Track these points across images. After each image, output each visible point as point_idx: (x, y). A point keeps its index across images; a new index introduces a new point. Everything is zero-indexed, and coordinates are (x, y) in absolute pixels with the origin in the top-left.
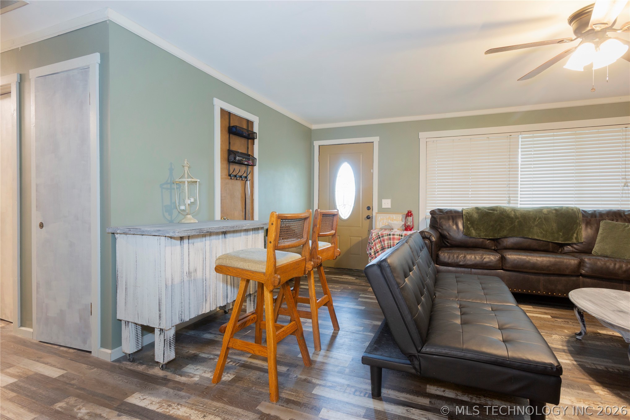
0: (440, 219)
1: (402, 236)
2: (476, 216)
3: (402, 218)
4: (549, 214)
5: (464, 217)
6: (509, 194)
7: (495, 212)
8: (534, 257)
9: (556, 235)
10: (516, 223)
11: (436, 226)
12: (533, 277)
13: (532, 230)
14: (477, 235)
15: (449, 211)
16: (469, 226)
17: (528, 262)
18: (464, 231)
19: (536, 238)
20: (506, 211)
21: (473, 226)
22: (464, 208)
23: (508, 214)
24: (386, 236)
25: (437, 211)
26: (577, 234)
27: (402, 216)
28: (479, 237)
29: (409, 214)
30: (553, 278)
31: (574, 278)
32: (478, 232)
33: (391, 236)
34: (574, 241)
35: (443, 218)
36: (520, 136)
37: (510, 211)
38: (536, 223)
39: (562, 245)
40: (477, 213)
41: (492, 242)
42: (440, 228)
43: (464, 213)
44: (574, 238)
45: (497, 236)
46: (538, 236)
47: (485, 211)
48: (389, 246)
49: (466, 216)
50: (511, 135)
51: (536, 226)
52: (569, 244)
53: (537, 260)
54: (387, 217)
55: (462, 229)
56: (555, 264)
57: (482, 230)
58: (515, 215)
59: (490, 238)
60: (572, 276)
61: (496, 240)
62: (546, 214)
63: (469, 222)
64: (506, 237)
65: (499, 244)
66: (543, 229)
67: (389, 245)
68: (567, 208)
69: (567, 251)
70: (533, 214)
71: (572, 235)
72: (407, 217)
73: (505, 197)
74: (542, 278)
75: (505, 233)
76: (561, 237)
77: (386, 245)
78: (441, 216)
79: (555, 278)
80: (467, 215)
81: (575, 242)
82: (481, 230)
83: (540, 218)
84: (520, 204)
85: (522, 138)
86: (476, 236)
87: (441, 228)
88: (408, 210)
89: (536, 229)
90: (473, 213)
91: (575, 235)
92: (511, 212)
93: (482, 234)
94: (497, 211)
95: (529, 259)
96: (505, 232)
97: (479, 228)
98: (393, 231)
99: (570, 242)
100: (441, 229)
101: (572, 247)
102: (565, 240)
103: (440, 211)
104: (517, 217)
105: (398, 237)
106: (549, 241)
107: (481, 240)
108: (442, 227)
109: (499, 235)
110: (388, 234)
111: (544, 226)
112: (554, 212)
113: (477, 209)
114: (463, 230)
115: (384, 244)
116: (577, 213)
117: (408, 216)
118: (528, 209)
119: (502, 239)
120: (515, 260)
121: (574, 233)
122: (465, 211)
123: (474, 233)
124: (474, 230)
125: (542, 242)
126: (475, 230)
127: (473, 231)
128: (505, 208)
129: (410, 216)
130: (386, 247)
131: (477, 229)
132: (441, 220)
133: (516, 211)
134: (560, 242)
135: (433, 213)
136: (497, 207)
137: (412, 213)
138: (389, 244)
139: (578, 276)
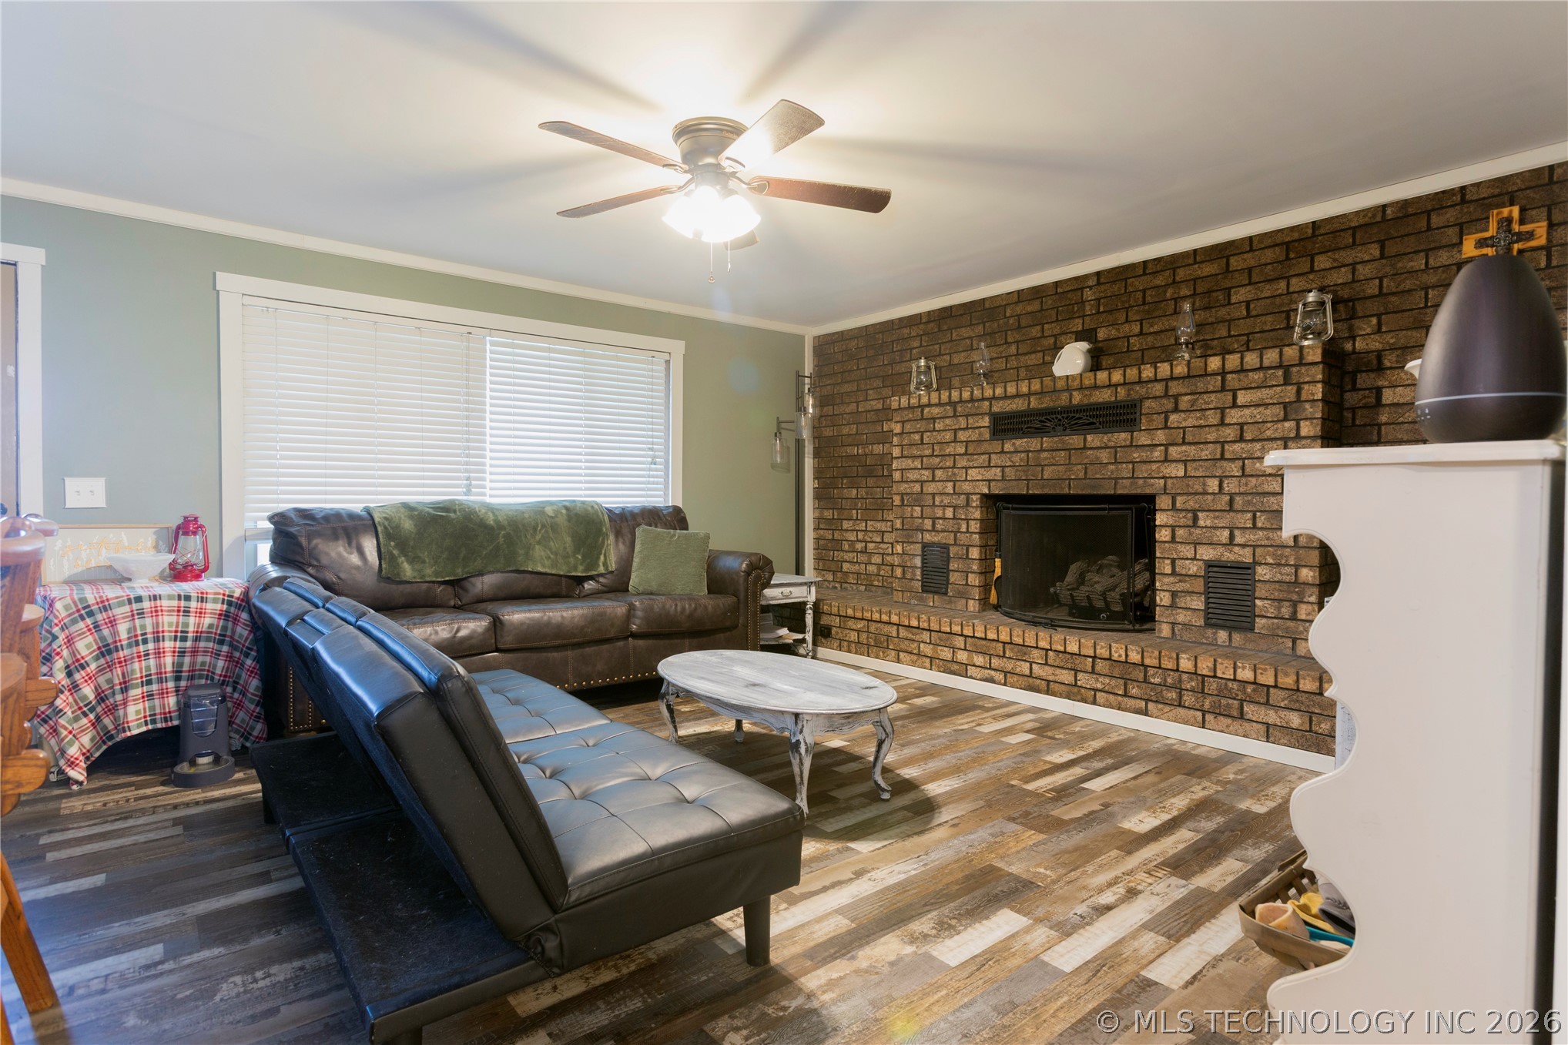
0: (310, 537)
1: (188, 598)
2: (408, 525)
3: (157, 542)
4: (556, 516)
5: (379, 529)
6: (467, 471)
7: (452, 515)
8: (556, 610)
9: (572, 560)
10: (501, 540)
11: (298, 558)
12: (555, 654)
13: (531, 552)
14: (416, 574)
15: (333, 515)
16: (396, 552)
17: (548, 624)
18: (384, 566)
19: (540, 569)
20: (476, 512)
21: (404, 552)
22: (372, 505)
23: (481, 520)
24: (121, 604)
25: (293, 516)
26: (605, 556)
27: (155, 533)
28: (421, 578)
29: (189, 526)
30: (588, 650)
31: (621, 643)
32: (416, 567)
33: (146, 604)
34: (602, 569)
35: (319, 534)
36: (488, 338)
37: (483, 511)
38: (538, 537)
39: (580, 581)
40: (411, 517)
41: (450, 589)
42: (310, 565)
43: (377, 520)
44: (601, 564)
45: (460, 573)
46: (543, 566)
47: (429, 513)
48: (140, 638)
49: (385, 527)
50: (470, 333)
51: (539, 543)
52: (591, 578)
53: (562, 617)
54: (95, 541)
55: (377, 563)
56: (592, 620)
57: (427, 560)
58: (496, 521)
59: (447, 579)
60: (618, 639)
61: (456, 584)
62: (552, 517)
63: (392, 543)
64: (481, 574)
65: (465, 590)
66: (550, 549)
67: (136, 636)
68: (583, 503)
69: (588, 592)
70: (530, 517)
71: (598, 558)
72: (182, 538)
73: (458, 479)
74: (570, 653)
75: (478, 564)
76: (581, 564)
77: (124, 635)
78: (312, 528)
79: (592, 648)
80: (386, 523)
81: (603, 572)
82: (424, 562)
83: (543, 526)
84: (491, 496)
85: (493, 344)
86: (415, 578)
87: (315, 563)
88: (187, 514)
89: (538, 551)
90: (400, 518)
91: (602, 558)
92: (486, 513)
93: (429, 571)
94: (455, 512)
95: (549, 617)
96: (479, 561)
97: (420, 557)
98: (134, 584)
99: (595, 573)
100: (314, 566)
101: (597, 582)
102: (587, 569)
103: (305, 514)
104: (501, 527)
105: (175, 603)
106: (562, 573)
107: (425, 586)
108: (318, 561)
109: (466, 570)
110: (132, 597)
111: (552, 544)
112: (564, 511)
113: (406, 506)
114: (380, 564)
115: (115, 634)
116: (600, 514)
117: (186, 533)
118: (518, 507)
119: (472, 579)
120: (522, 624)
121: (601, 554)
122: (379, 514)
123: (408, 570)
124: (407, 561)
125: (550, 577)
126: (411, 561)
127: (406, 566)
128: (470, 504)
129: (195, 533)
130: (125, 643)
131: (414, 558)
132: (315, 542)
133: (497, 513)
134: (579, 574)
135: (281, 522)
136: (453, 502)
137: (201, 521)
138: (139, 632)
139: (626, 638)
